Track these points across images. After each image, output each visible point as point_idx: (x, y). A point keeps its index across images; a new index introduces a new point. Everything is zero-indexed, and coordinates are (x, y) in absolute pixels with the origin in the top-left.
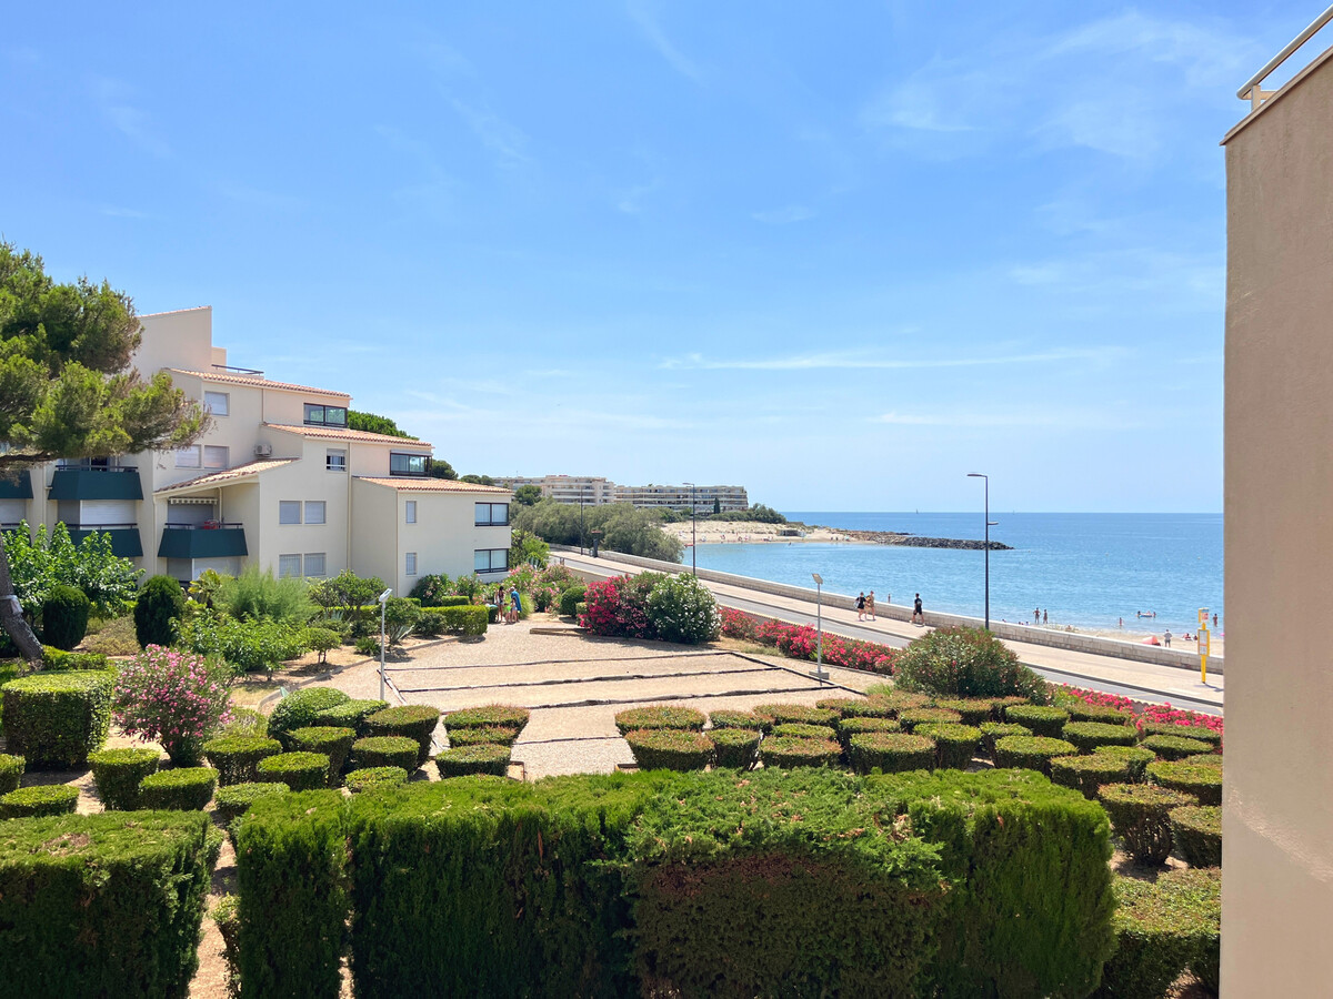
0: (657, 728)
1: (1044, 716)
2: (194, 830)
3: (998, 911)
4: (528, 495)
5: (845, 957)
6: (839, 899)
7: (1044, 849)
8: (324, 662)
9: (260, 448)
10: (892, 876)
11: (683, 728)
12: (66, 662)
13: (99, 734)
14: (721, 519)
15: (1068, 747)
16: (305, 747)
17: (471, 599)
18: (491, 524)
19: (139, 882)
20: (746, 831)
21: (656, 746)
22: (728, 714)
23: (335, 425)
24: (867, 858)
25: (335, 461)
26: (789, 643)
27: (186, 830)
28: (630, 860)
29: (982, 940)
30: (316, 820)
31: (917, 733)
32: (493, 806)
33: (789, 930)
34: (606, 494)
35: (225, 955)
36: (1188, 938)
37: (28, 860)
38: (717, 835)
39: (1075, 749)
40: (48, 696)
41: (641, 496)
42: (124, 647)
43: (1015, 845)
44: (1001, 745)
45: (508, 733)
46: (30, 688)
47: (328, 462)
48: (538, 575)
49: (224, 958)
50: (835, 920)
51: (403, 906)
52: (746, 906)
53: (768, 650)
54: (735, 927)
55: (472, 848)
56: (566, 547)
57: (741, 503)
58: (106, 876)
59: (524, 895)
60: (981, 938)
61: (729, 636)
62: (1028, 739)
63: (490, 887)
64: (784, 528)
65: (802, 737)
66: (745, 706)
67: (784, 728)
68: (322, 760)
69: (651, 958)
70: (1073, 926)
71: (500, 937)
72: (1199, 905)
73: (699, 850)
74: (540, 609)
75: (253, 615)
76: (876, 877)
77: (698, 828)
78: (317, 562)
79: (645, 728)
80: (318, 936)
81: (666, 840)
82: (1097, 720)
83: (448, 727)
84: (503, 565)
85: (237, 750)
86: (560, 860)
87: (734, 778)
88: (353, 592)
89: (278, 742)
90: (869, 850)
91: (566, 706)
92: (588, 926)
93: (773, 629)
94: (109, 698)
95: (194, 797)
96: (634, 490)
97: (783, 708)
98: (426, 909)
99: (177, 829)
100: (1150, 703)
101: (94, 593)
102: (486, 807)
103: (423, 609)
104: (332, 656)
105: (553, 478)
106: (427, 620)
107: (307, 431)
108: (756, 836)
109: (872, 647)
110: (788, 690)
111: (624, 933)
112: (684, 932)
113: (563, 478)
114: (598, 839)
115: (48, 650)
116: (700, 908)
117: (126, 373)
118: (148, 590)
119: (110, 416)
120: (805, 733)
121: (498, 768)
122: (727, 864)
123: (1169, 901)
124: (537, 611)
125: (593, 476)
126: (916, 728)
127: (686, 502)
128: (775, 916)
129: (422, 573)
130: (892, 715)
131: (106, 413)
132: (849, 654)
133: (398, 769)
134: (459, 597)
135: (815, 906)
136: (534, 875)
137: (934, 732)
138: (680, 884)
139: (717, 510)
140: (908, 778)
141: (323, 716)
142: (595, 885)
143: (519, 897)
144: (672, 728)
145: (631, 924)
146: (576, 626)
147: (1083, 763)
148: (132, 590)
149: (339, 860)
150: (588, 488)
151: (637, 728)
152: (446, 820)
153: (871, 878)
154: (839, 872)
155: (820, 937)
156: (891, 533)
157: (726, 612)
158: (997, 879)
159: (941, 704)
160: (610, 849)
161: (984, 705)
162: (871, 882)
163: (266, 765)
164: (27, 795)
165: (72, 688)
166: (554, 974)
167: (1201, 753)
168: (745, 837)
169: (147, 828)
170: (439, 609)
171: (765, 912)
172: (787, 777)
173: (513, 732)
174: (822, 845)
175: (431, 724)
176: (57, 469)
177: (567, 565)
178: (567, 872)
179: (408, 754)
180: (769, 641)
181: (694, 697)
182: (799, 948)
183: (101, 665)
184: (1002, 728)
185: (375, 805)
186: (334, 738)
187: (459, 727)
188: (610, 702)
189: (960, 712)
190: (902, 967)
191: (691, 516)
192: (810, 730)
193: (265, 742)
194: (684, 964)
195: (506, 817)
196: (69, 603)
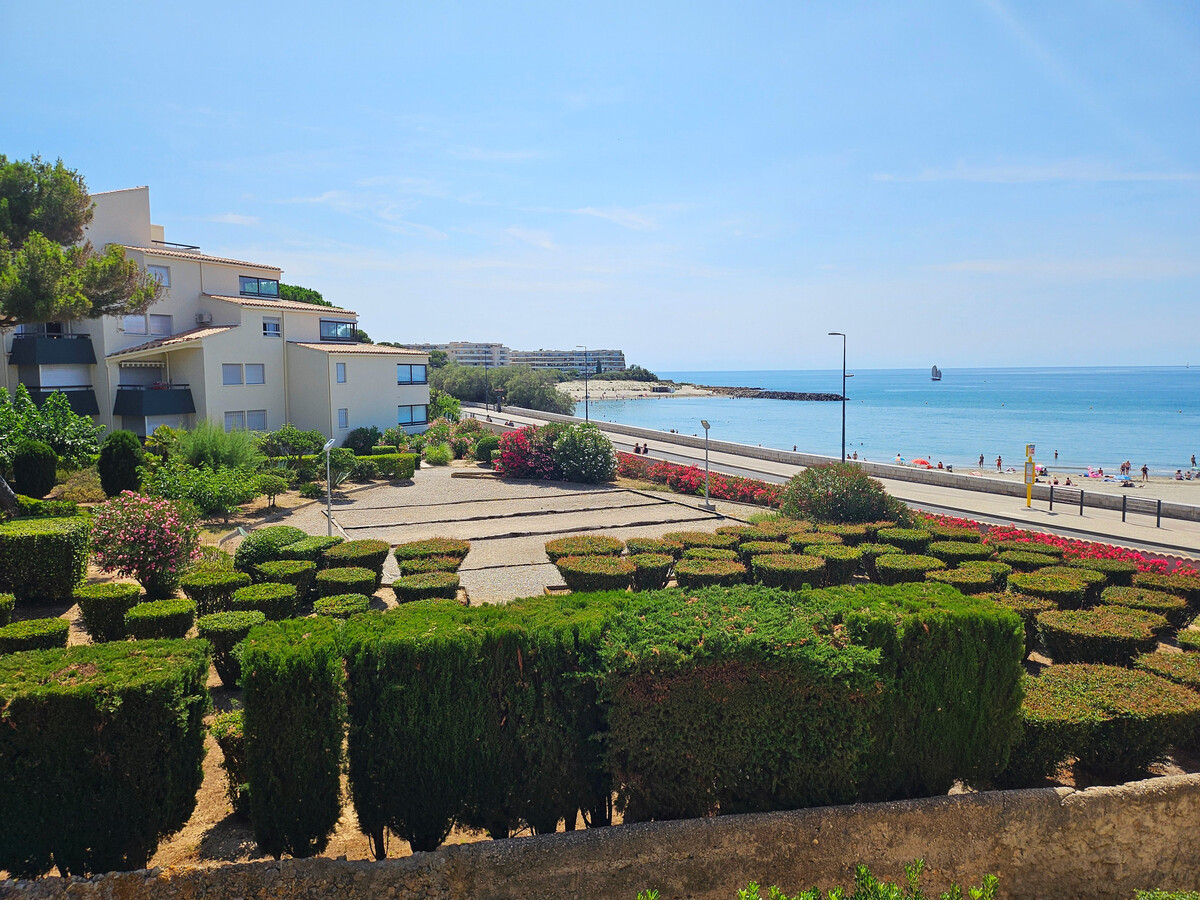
0: (583, 554)
1: (911, 537)
2: (197, 656)
3: (923, 705)
4: (437, 358)
5: (794, 750)
6: (790, 700)
7: (964, 652)
8: (274, 505)
9: (201, 316)
10: (836, 679)
11: (606, 554)
12: (41, 508)
13: (79, 572)
14: (602, 379)
15: (939, 563)
16: (272, 579)
17: (398, 448)
18: (412, 383)
19: (150, 706)
20: (706, 642)
21: (586, 570)
22: (642, 541)
23: (269, 296)
24: (814, 663)
25: (271, 328)
26: (678, 480)
27: (189, 656)
28: (604, 670)
29: (908, 731)
30: (314, 644)
31: (807, 554)
32: (474, 626)
33: (745, 728)
34: (503, 358)
35: (223, 766)
36: (1079, 725)
37: (40, 691)
38: (680, 646)
39: (944, 565)
40: (31, 538)
41: (534, 360)
42: (89, 495)
43: (938, 648)
44: (881, 562)
45: (452, 561)
46: (12, 532)
47: (265, 329)
48: (453, 429)
49: (224, 768)
50: (785, 718)
51: (397, 719)
52: (707, 708)
53: (661, 487)
54: (698, 728)
55: (459, 664)
56: (473, 404)
57: (619, 364)
58: (118, 702)
59: (506, 705)
60: (906, 730)
61: (624, 477)
62: (903, 557)
63: (476, 699)
64: (656, 385)
65: (710, 560)
66: (655, 534)
67: (692, 552)
68: (288, 590)
69: (622, 757)
70: (987, 716)
71: (486, 743)
72: (1081, 695)
73: (667, 661)
74: (458, 456)
75: (209, 465)
76: (821, 680)
77: (663, 641)
78: (259, 418)
79: (573, 555)
80: (321, 748)
81: (637, 653)
82: (956, 539)
83: (399, 558)
84: (423, 418)
85: (211, 582)
86: (539, 674)
87: (683, 596)
88: (294, 443)
89: (247, 575)
90: (817, 656)
91: (492, 538)
92: (564, 730)
93: (664, 470)
94: (86, 539)
95: (176, 626)
96: (527, 354)
97: (690, 535)
98: (419, 720)
99: (181, 655)
100: (993, 525)
101: (60, 448)
102: (468, 628)
103: (357, 458)
104: (281, 500)
105: (456, 344)
106: (361, 467)
107: (244, 301)
108: (716, 647)
109: (751, 483)
110: (682, 521)
111: (599, 737)
112: (652, 733)
113: (465, 345)
114: (573, 653)
115: (22, 498)
116: (666, 712)
117: (80, 245)
118: (110, 444)
119: (72, 284)
120: (713, 555)
121: (449, 592)
122: (691, 672)
123: (1055, 692)
124: (455, 458)
125: (490, 342)
126: (806, 549)
127: (573, 364)
128: (733, 717)
129: (353, 426)
130: (782, 539)
131: (66, 281)
132: (732, 489)
133: (359, 595)
134: (387, 447)
135: (768, 706)
136: (515, 687)
137: (822, 552)
138: (649, 691)
139: (599, 370)
140: (835, 592)
141: (286, 551)
142: (571, 694)
143: (503, 708)
144: (597, 554)
145: (604, 728)
146: (491, 471)
147: (953, 576)
148: (95, 444)
149: (339, 679)
150: (486, 352)
151: (566, 555)
152: (436, 641)
153: (818, 681)
154: (789, 676)
155: (773, 734)
156: (746, 388)
157: (621, 455)
158: (922, 679)
159: (822, 528)
160: (584, 662)
161: (860, 529)
162: (818, 685)
163: (242, 594)
164: (22, 629)
165: (52, 531)
166: (535, 774)
167: (1050, 565)
168: (707, 648)
169: (151, 656)
170: (372, 457)
171: (725, 714)
172: (730, 594)
173: (458, 561)
174: (776, 653)
175: (383, 556)
176: (15, 337)
177: (478, 418)
178: (546, 684)
179: (367, 582)
180: (661, 480)
181: (602, 528)
182: (754, 745)
183: (72, 512)
184: (877, 548)
185: (366, 629)
186: (298, 570)
187: (409, 558)
188: (530, 534)
189: (841, 536)
190: (842, 757)
191: (574, 376)
192: (716, 554)
193: (235, 577)
194: (652, 761)
195: (488, 636)
196: (38, 455)
